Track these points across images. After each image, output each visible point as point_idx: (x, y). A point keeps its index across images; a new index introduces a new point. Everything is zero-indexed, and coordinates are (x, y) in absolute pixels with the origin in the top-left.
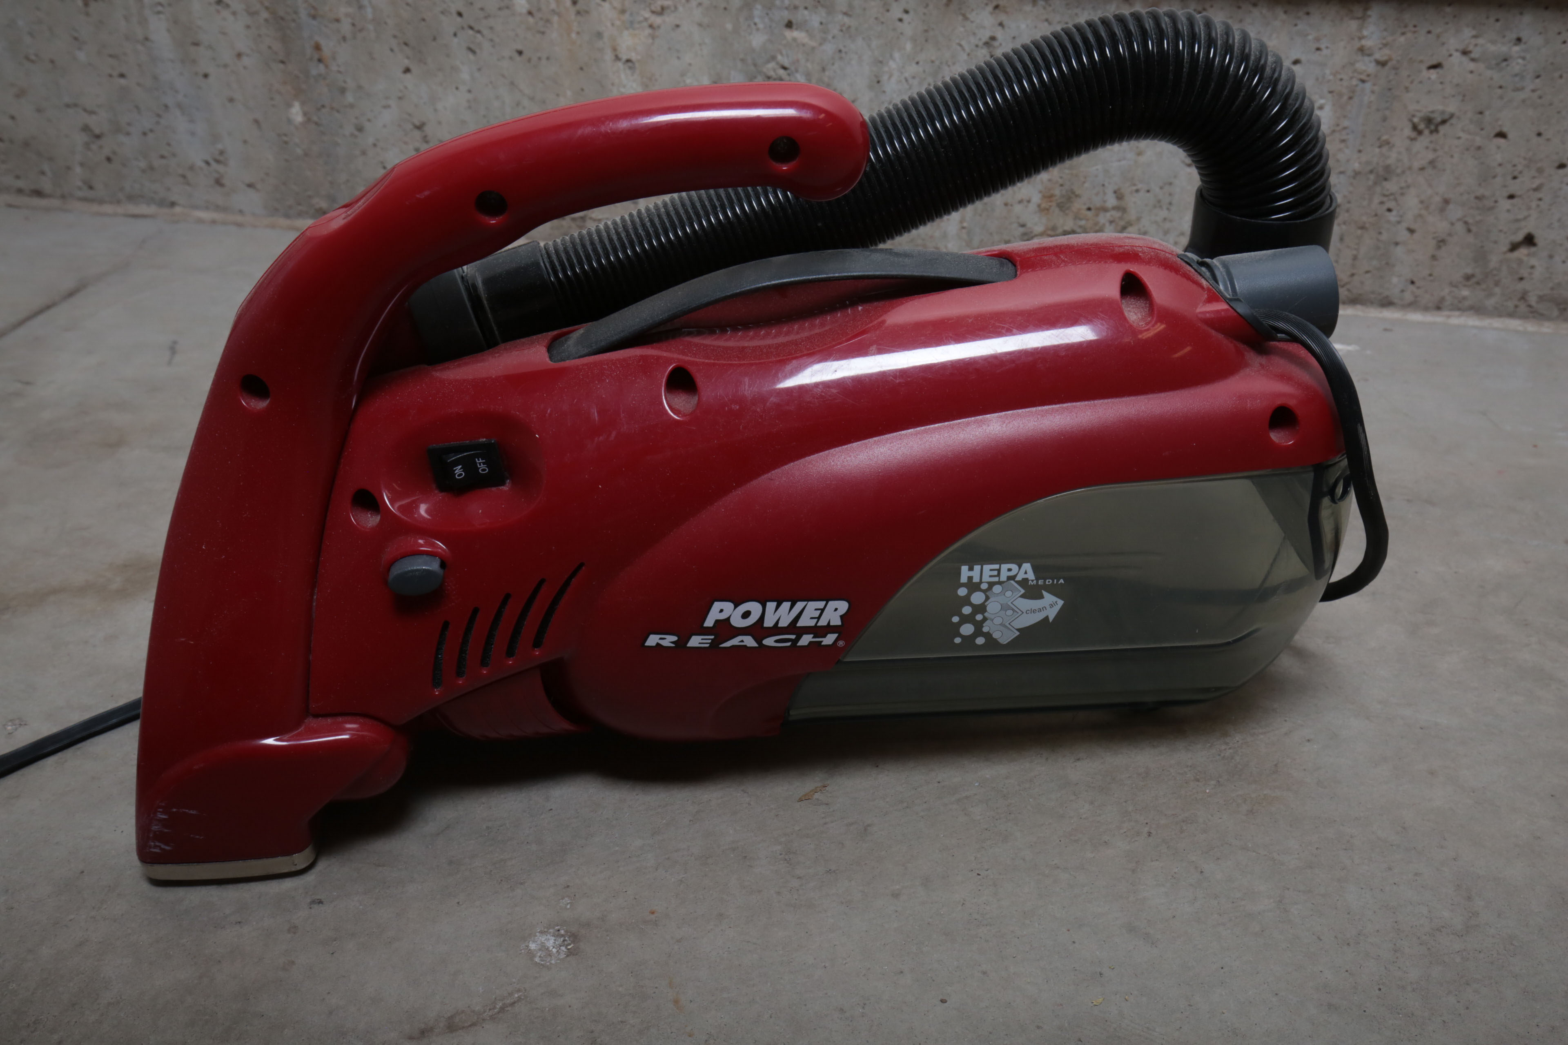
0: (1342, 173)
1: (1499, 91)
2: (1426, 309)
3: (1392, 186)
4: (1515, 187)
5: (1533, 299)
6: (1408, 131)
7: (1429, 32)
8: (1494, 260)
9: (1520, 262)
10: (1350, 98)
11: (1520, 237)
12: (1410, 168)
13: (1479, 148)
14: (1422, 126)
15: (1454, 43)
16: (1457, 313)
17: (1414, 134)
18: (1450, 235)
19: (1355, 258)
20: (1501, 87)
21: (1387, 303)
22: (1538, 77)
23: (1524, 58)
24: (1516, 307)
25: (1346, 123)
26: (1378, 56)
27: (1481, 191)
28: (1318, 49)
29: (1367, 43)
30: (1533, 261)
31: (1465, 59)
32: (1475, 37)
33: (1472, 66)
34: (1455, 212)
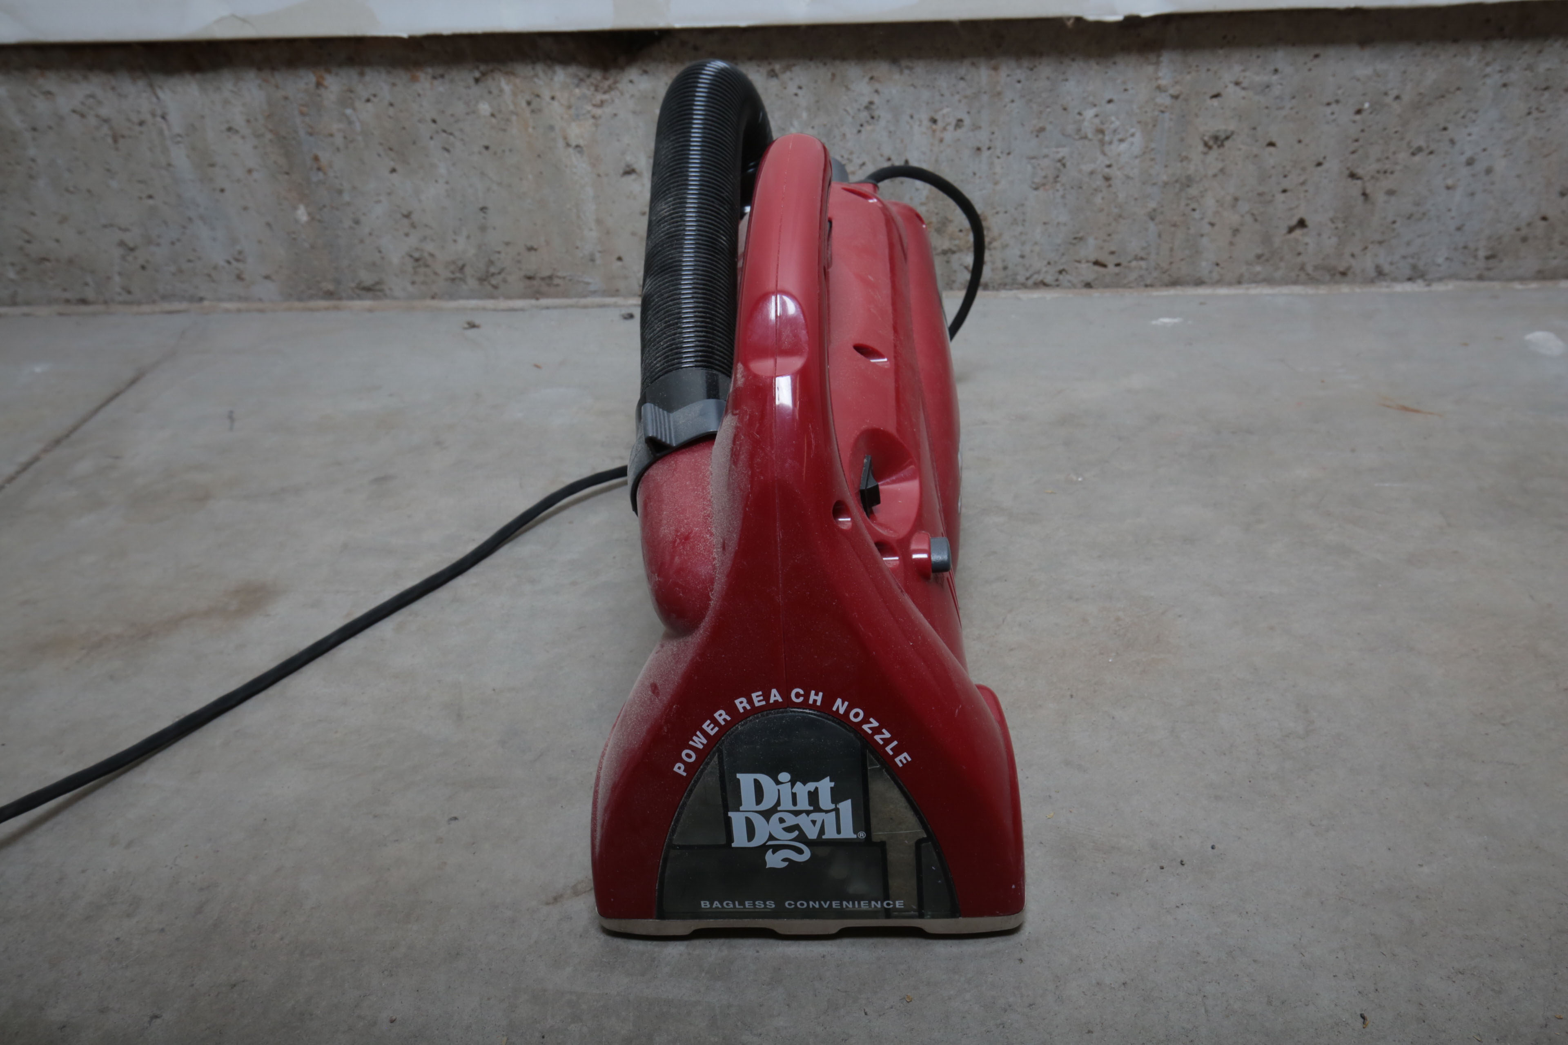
0: (1154, 184)
1: (1266, 111)
2: (1230, 284)
3: (1193, 191)
4: (1286, 184)
5: (1309, 269)
6: (1201, 148)
7: (1208, 70)
8: (1277, 241)
9: (1297, 241)
10: (1154, 126)
11: (1294, 221)
12: (1206, 176)
13: (1256, 156)
14: (1211, 143)
15: (1227, 76)
16: (1254, 285)
17: (1206, 150)
18: (1242, 225)
19: (1172, 250)
20: (1267, 108)
21: (1199, 282)
22: (1294, 97)
23: (1281, 84)
24: (1298, 276)
25: (1153, 145)
26: (1172, 91)
27: (1261, 189)
28: (1126, 90)
29: (1163, 82)
30: (1307, 239)
31: (1237, 89)
32: (1244, 71)
33: (1243, 93)
34: (1244, 207)
